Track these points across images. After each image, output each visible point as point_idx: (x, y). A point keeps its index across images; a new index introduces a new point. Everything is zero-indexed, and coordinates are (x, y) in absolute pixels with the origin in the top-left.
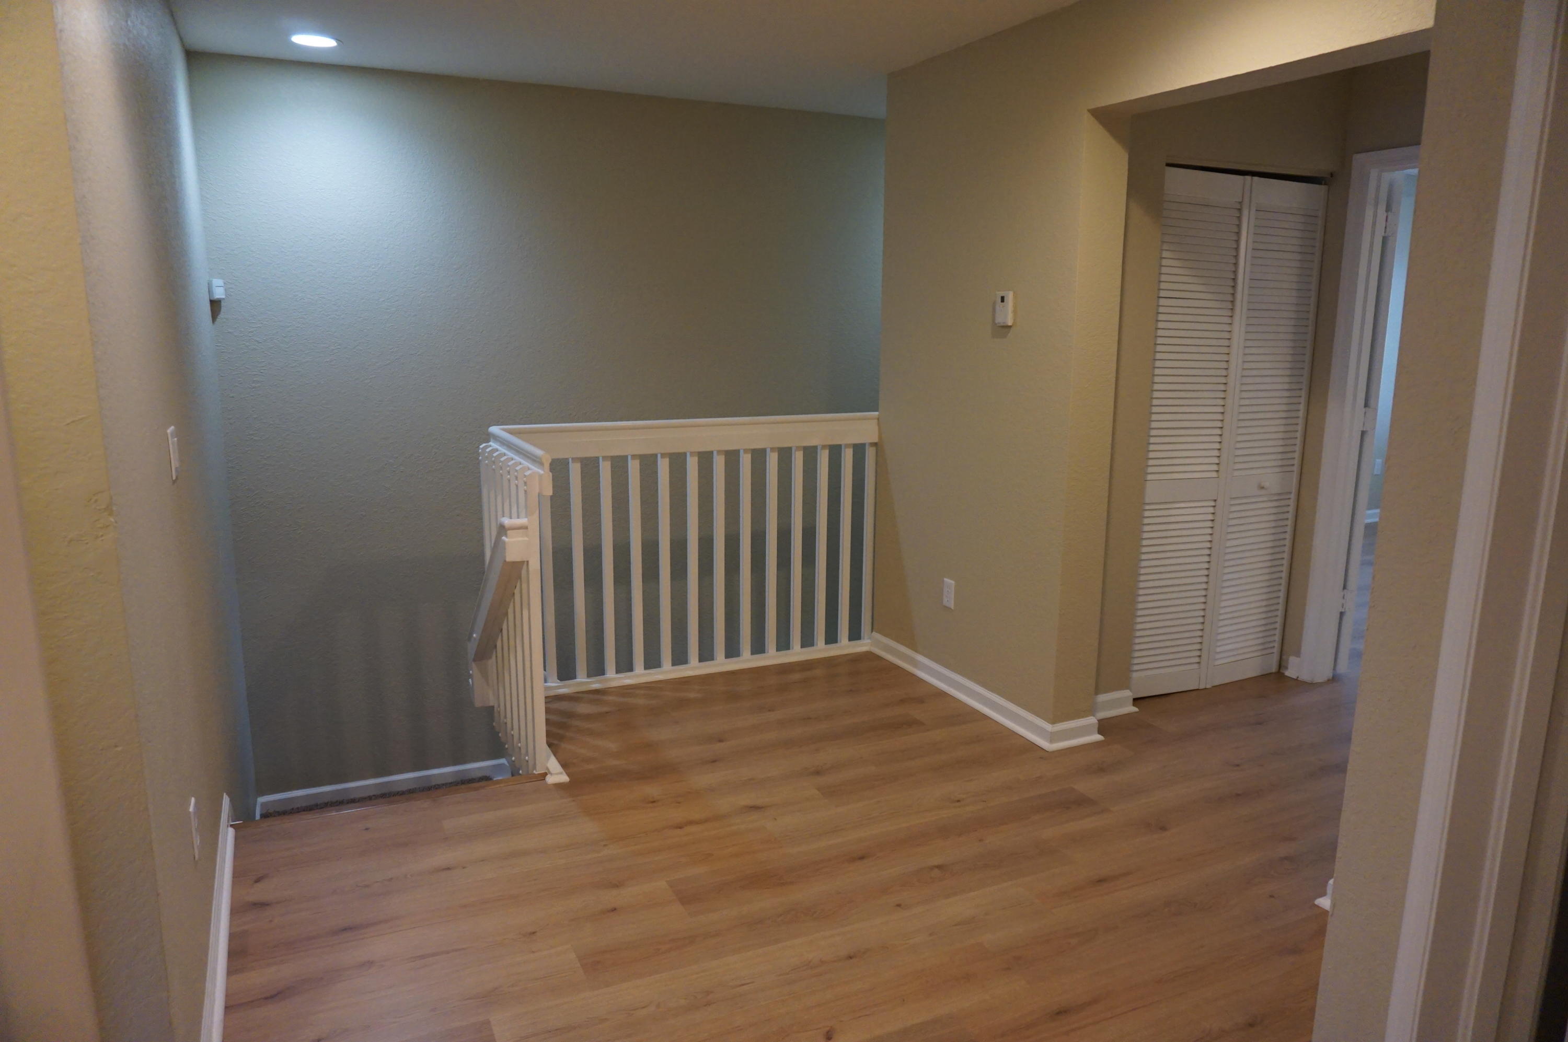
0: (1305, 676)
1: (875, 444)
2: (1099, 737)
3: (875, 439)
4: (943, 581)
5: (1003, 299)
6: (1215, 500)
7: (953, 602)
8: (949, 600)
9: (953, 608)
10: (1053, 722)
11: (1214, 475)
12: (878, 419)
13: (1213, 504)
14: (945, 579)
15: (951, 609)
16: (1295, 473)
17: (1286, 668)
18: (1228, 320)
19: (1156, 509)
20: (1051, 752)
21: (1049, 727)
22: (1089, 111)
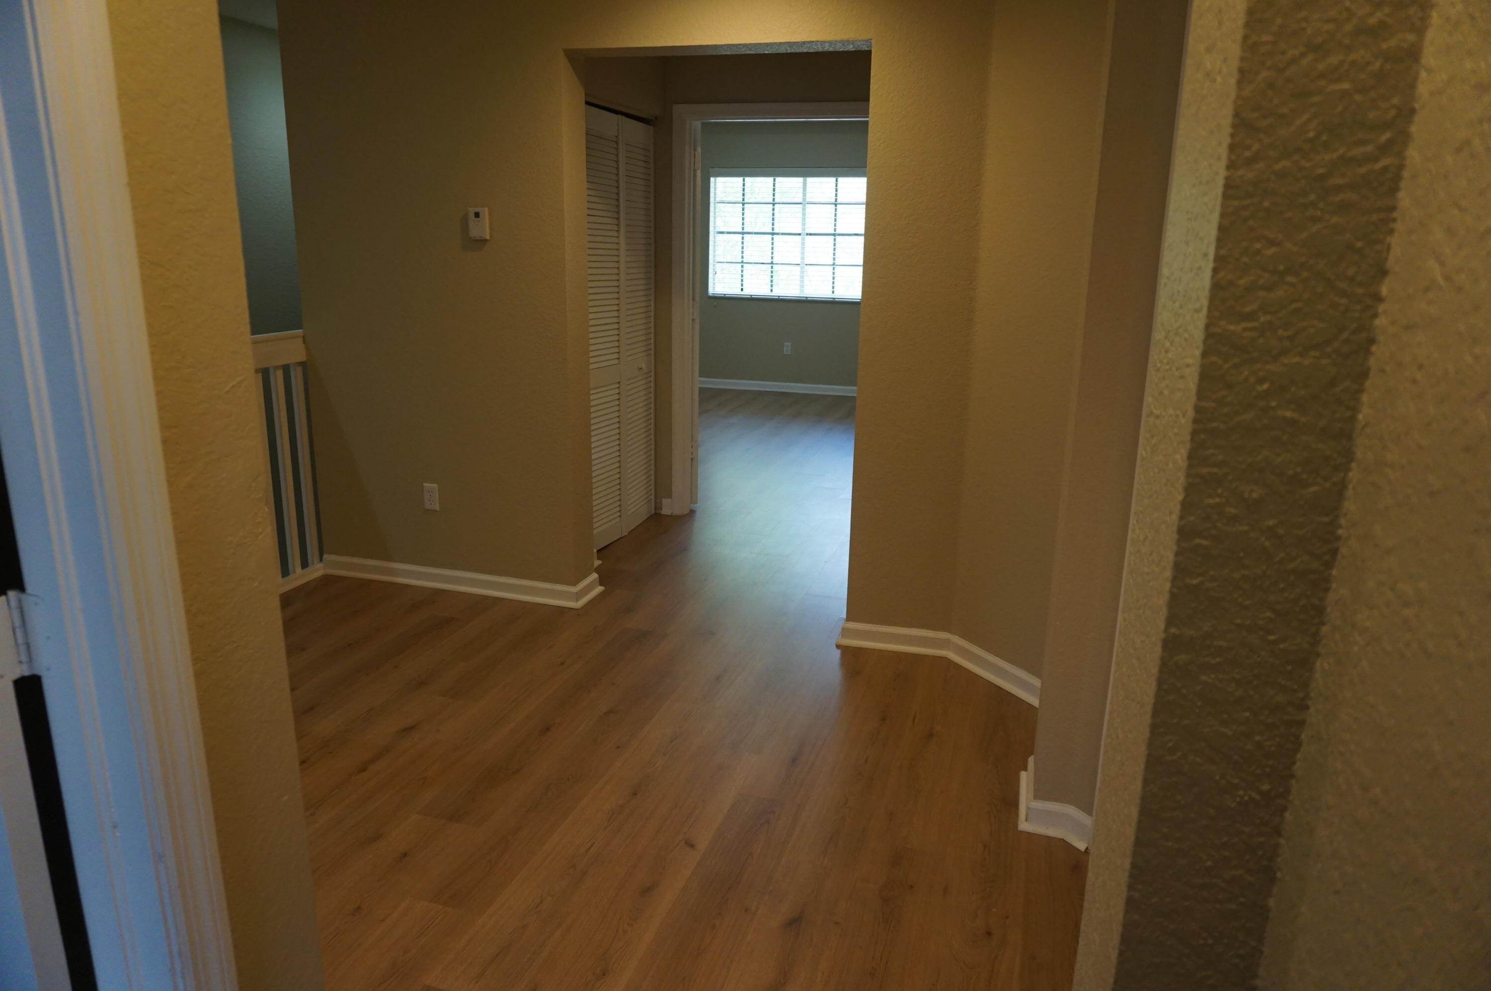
0: (677, 512)
1: (302, 364)
2: (600, 589)
3: (302, 358)
4: (423, 486)
5: (477, 215)
6: (619, 383)
7: (438, 505)
8: (433, 502)
9: (438, 510)
10: (574, 584)
11: (616, 362)
12: (303, 337)
13: (617, 386)
14: (424, 484)
15: (435, 511)
16: (653, 355)
17: (661, 509)
18: (616, 234)
19: (601, 392)
20: (581, 609)
21: (574, 589)
22: (565, 51)
